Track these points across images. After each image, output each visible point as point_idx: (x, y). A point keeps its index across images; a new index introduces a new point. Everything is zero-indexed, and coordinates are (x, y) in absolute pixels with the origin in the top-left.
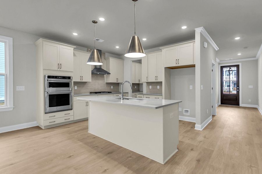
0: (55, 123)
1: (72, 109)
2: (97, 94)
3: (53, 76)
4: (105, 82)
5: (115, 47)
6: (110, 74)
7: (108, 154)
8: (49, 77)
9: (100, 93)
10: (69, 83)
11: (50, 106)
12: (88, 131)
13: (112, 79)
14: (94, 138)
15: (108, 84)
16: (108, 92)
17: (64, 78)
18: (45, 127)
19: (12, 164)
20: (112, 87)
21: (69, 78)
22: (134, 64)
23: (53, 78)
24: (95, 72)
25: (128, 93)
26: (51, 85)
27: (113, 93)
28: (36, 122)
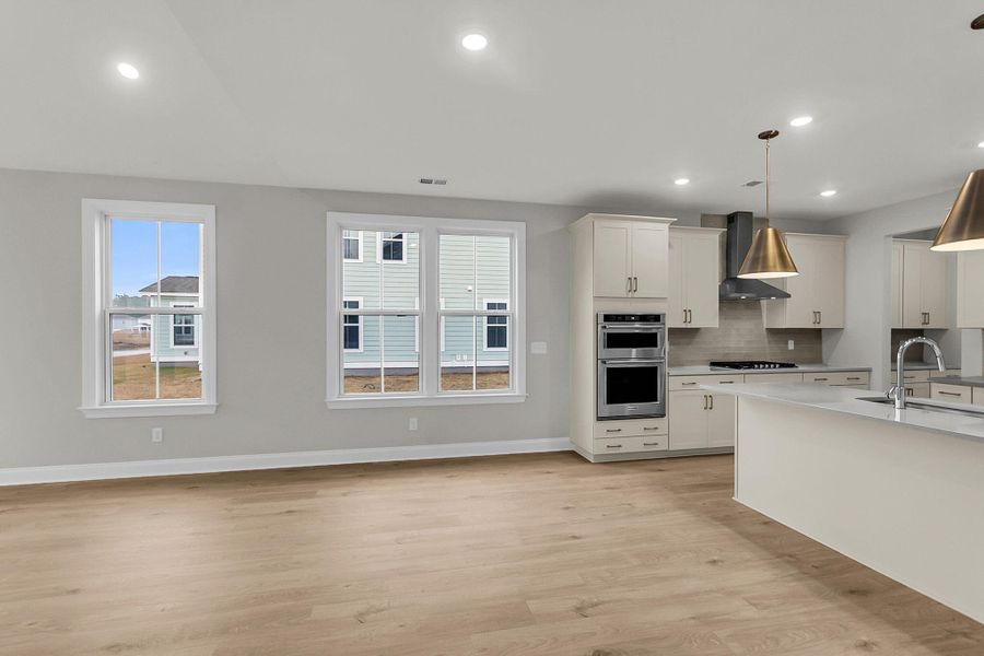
0: (621, 450)
1: (663, 416)
2: (741, 371)
3: (617, 316)
4: (765, 327)
5: (819, 194)
6: (789, 296)
7: (852, 592)
8: (608, 318)
9: (750, 365)
10: (656, 334)
11: (612, 399)
12: (733, 495)
13: (793, 315)
14: (766, 523)
15: (776, 333)
16: (782, 365)
17: (643, 318)
18: (596, 456)
19: (575, 537)
20: (791, 345)
21: (657, 318)
22: (898, 245)
23: (616, 320)
24: (733, 295)
25: (869, 371)
26: (614, 341)
27: (801, 368)
28: (567, 439)
